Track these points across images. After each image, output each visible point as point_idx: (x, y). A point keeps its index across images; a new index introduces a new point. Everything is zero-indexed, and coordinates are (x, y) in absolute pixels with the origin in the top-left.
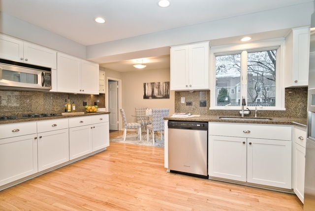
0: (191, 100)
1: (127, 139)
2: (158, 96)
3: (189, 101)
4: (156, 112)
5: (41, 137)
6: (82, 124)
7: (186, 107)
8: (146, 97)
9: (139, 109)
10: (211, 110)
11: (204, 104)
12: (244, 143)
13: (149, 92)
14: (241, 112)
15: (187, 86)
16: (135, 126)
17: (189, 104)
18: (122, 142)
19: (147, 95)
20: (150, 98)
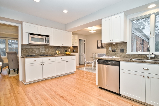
0: (115, 49)
1: (86, 69)
2: (105, 47)
3: (114, 49)
4: (99, 55)
5: (44, 64)
6: (62, 60)
7: (112, 52)
8: (98, 48)
9: (94, 54)
10: (127, 55)
11: (122, 51)
12: (143, 76)
13: (100, 45)
14: (148, 56)
15: (110, 40)
16: (90, 63)
17: (113, 51)
18: (83, 70)
19: (99, 46)
20: (101, 48)
